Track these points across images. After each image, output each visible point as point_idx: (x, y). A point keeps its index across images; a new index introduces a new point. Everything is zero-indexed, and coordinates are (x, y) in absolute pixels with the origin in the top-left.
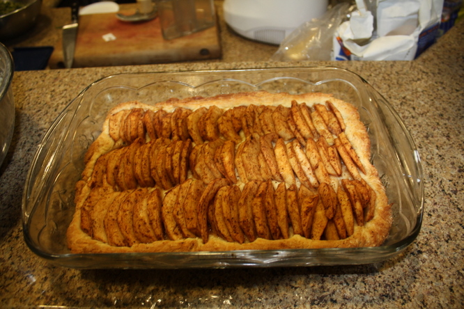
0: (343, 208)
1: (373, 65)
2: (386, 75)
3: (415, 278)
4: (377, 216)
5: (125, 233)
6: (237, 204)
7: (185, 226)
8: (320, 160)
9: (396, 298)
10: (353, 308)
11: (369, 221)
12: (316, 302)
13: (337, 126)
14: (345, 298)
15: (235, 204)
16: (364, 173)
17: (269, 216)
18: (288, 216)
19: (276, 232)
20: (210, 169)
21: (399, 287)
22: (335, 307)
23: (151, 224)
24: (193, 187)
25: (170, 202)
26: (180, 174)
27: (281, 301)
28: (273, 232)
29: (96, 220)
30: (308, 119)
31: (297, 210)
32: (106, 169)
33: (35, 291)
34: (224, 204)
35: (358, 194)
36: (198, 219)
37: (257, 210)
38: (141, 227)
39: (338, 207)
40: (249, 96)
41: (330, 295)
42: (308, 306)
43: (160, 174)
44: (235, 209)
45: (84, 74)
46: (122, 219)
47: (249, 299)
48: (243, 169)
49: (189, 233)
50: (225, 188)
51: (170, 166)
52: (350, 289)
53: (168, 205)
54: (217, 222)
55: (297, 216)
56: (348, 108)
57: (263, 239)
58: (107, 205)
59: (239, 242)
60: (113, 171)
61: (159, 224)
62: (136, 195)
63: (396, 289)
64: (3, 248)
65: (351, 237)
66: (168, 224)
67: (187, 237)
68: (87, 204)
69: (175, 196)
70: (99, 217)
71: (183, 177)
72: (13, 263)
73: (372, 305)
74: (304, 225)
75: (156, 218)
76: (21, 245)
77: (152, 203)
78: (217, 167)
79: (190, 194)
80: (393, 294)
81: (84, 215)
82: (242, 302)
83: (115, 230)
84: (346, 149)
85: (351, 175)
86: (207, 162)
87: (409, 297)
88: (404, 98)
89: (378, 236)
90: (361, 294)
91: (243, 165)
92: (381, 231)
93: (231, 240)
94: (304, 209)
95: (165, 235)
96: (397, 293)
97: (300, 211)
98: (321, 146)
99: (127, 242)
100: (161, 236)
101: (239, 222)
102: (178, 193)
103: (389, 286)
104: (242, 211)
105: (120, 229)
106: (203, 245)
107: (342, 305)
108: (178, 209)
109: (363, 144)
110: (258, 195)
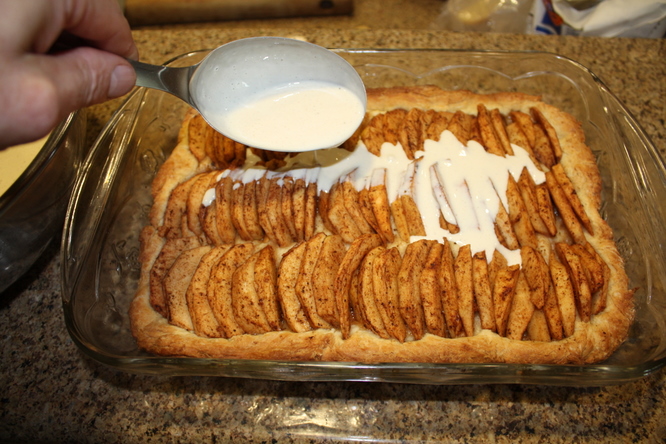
0: (560, 291)
1: (599, 45)
2: (619, 63)
3: (655, 401)
4: (611, 307)
5: (219, 316)
6: (396, 278)
7: (314, 310)
8: (524, 209)
9: (624, 431)
10: (558, 443)
11: (597, 313)
12: (503, 431)
13: (549, 150)
14: (547, 426)
15: (392, 279)
16: (591, 233)
17: (445, 299)
18: (475, 301)
19: (455, 325)
20: (353, 217)
21: (629, 414)
22: (532, 440)
23: (261, 304)
24: (327, 248)
25: (290, 269)
26: (305, 224)
27: (451, 426)
28: (450, 324)
29: (174, 294)
30: (504, 138)
31: (489, 292)
32: (187, 207)
33: (80, 393)
34: (377, 278)
35: (584, 270)
36: (335, 301)
37: (428, 291)
38: (245, 309)
39: (552, 288)
40: (410, 94)
41: (525, 420)
42: (491, 436)
43: (274, 223)
44: (393, 286)
45: (145, 42)
46: (215, 294)
47: (404, 421)
48: (403, 218)
49: (321, 322)
50: (376, 251)
51: (289, 211)
52: (555, 413)
53: (288, 275)
54: (364, 306)
55: (488, 301)
56: (567, 121)
57: (436, 337)
58: (189, 268)
59: (398, 339)
60: (197, 211)
61: (273, 305)
62: (236, 254)
63: (624, 417)
64: (31, 322)
65: (570, 339)
66: (287, 306)
67: (317, 328)
68: (160, 265)
69: (299, 261)
70: (179, 288)
71: (309, 229)
72: (46, 348)
73: (587, 440)
74: (499, 316)
75: (268, 296)
76: (56, 319)
77: (262, 271)
78: (364, 215)
79: (322, 259)
80: (621, 425)
81: (155, 283)
82: (393, 426)
83: (204, 310)
84: (564, 193)
85: (570, 235)
86: (349, 206)
87: (645, 430)
88: (647, 103)
89: (612, 340)
90: (571, 421)
91: (404, 213)
92: (617, 331)
93: (386, 335)
94: (499, 290)
95: (282, 322)
96: (626, 423)
97: (493, 293)
98: (525, 186)
99: (223, 331)
100: (277, 324)
101: (399, 308)
102: (304, 256)
103: (615, 411)
104: (405, 291)
105: (212, 309)
106: (342, 342)
107: (543, 437)
108: (305, 283)
109: (590, 184)
110: (428, 265)
